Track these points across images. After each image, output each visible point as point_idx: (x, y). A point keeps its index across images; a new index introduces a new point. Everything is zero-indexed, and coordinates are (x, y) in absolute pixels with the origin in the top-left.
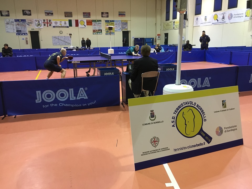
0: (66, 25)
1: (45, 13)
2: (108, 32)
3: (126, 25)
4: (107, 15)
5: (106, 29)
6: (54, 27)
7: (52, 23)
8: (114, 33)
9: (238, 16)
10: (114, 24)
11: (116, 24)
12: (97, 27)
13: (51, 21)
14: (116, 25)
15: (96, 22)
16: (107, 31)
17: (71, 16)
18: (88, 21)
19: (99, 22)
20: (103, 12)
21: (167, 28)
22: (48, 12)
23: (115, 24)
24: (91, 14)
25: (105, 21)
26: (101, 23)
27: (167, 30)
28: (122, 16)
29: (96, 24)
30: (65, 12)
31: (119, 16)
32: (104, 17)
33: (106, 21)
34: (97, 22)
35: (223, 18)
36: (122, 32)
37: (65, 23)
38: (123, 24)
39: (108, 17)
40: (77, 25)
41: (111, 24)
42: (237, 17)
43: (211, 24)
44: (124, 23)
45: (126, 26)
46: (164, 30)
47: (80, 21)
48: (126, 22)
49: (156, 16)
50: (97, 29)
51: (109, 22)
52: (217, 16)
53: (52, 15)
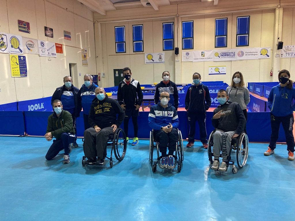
4: (52, 33)
9: (251, 54)
20: (47, 28)
24: (30, 26)
28: (68, 39)
31: (65, 38)
32: (48, 36)
36: (69, 64)
39: (52, 36)
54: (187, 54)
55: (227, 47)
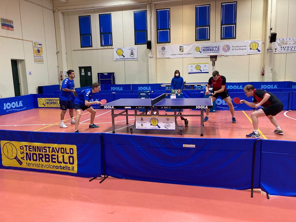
28: (8, 29)
31: (2, 28)
42: (237, 49)
54: (163, 49)
55: (209, 40)
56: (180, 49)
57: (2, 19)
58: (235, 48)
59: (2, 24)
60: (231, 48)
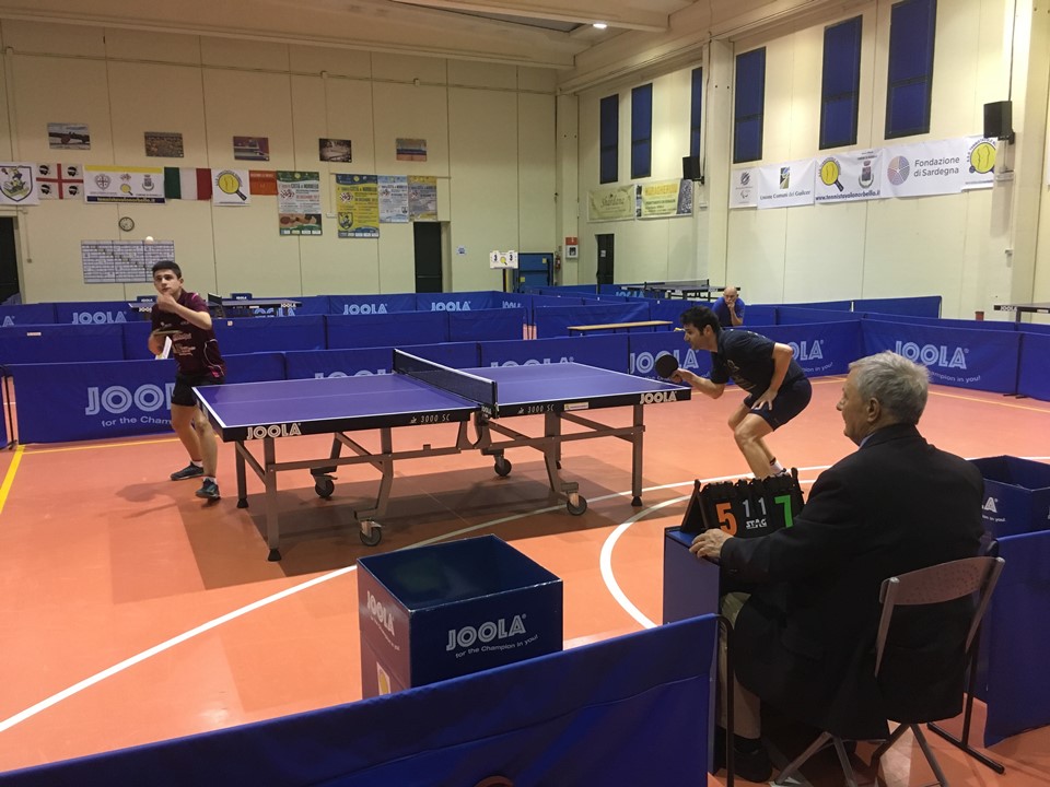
0: (151, 193)
1: (51, 135)
2: (350, 226)
3: (428, 198)
4: (345, 150)
5: (340, 214)
6: (91, 199)
7: (82, 181)
8: (376, 230)
9: (935, 168)
10: (376, 189)
11: (387, 193)
12: (298, 204)
13: (78, 171)
14: (384, 196)
15: (294, 179)
16: (343, 220)
17: (179, 152)
18: (259, 175)
19: (307, 179)
20: (327, 140)
21: (606, 215)
22: (66, 132)
23: (379, 190)
24: (271, 145)
25: (334, 177)
26: (317, 186)
27: (611, 220)
28: (412, 160)
29: (294, 190)
30: (146, 133)
31: (398, 159)
32: (330, 159)
33: (343, 179)
34: (298, 180)
35: (867, 176)
36: (412, 223)
37: (148, 183)
38: (416, 194)
39: (348, 159)
40: (205, 192)
41: (364, 189)
42: (930, 173)
43: (809, 199)
44: (420, 187)
45: (430, 202)
46: (593, 221)
47: (221, 175)
48: (431, 185)
49: (557, 163)
50: (301, 212)
51: (354, 182)
52: (839, 167)
53: (84, 143)
54: (746, 178)
55: (855, 141)
56: (782, 180)
57: (399, 141)
58: (924, 167)
59: (398, 150)
60: (913, 169)
